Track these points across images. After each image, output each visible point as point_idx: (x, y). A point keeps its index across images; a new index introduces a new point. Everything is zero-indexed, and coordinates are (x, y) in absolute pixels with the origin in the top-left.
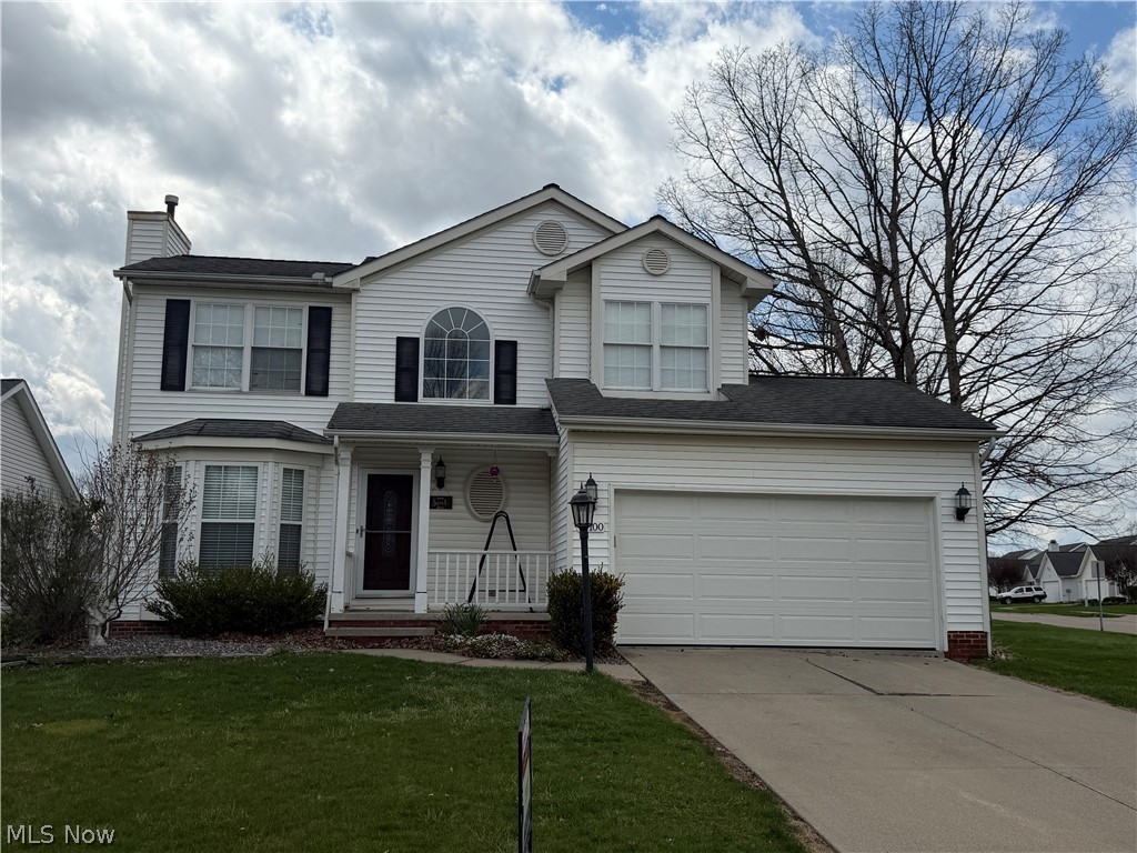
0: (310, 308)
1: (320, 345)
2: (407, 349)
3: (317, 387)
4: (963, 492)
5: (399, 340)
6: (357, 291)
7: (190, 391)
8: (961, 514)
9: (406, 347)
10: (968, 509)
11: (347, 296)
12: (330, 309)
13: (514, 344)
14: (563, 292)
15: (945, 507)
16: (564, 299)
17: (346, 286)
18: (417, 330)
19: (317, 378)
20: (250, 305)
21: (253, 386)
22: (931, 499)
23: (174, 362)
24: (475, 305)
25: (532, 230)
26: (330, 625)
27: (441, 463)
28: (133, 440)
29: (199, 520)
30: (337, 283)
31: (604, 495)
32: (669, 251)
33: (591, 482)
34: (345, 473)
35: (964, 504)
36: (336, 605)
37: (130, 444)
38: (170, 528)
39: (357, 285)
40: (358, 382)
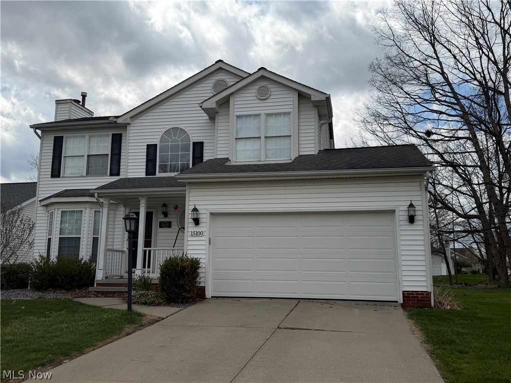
0: (113, 134)
1: (116, 152)
2: (151, 150)
3: (115, 172)
4: (411, 206)
5: (148, 146)
6: (129, 124)
7: (63, 177)
8: (412, 219)
10: (414, 216)
11: (125, 126)
12: (121, 134)
13: (202, 143)
14: (219, 114)
15: (402, 215)
16: (219, 118)
17: (123, 122)
18: (155, 140)
19: (115, 167)
20: (87, 135)
21: (88, 173)
22: (394, 211)
23: (56, 164)
24: (183, 126)
25: (211, 85)
26: (97, 286)
27: (164, 205)
28: (40, 201)
29: (58, 236)
30: (119, 121)
31: (204, 216)
32: (270, 86)
33: (195, 210)
34: (105, 211)
35: (412, 213)
36: (99, 276)
37: (39, 202)
38: (50, 239)
39: (128, 121)
40: (129, 168)
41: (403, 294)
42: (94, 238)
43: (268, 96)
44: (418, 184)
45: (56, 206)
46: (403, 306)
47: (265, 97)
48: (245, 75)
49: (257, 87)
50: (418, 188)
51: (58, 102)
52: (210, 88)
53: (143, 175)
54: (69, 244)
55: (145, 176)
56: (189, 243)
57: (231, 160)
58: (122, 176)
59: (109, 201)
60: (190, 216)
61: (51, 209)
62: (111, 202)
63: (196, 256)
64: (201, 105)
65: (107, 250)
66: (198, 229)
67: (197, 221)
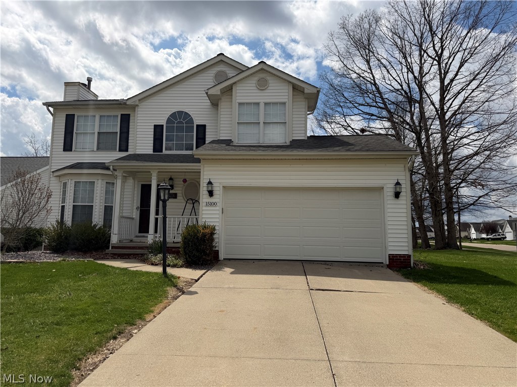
0: (121, 115)
1: (125, 130)
3: (124, 148)
4: (398, 184)
5: (155, 126)
6: (137, 105)
7: (75, 151)
8: (397, 195)
9: (158, 129)
10: (400, 193)
11: (134, 107)
12: (129, 115)
13: (205, 126)
14: (222, 101)
15: (389, 191)
16: (222, 104)
17: (133, 104)
18: (163, 121)
21: (98, 149)
22: (383, 188)
23: (68, 139)
24: (187, 109)
25: (213, 75)
26: (112, 249)
27: (171, 179)
28: (53, 172)
29: (72, 204)
30: (128, 103)
31: (218, 189)
32: (268, 78)
33: (210, 183)
34: (119, 183)
35: (398, 190)
36: (114, 240)
38: (63, 207)
39: (137, 103)
40: (137, 145)
41: (389, 257)
42: (105, 206)
43: (266, 87)
45: (69, 177)
46: (389, 266)
47: (264, 88)
48: (244, 69)
49: (256, 79)
51: (66, 84)
52: (211, 78)
53: (150, 151)
54: (83, 212)
55: (152, 153)
56: (204, 212)
57: (234, 142)
58: (131, 151)
59: (122, 174)
60: (205, 189)
61: (64, 180)
62: (124, 175)
63: (212, 224)
64: (207, 91)
65: (122, 217)
66: (212, 200)
67: (211, 193)
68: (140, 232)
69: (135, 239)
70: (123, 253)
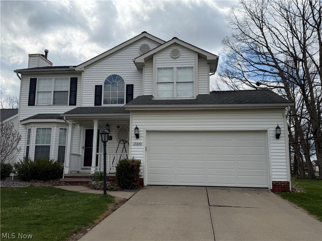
0: (71, 78)
1: (74, 89)
2: (98, 89)
3: (73, 103)
4: (278, 128)
5: (96, 86)
6: (83, 71)
7: (36, 105)
8: (278, 136)
10: (280, 134)
11: (80, 73)
12: (77, 78)
13: (132, 85)
14: (145, 67)
15: (271, 133)
16: (145, 69)
17: (79, 70)
18: (102, 83)
19: (73, 99)
20: (53, 78)
21: (54, 103)
22: (266, 131)
23: (32, 97)
24: (119, 73)
25: (138, 47)
26: (64, 178)
27: (108, 125)
28: (21, 121)
29: (35, 145)
30: (76, 69)
31: (142, 132)
32: (179, 49)
33: (137, 128)
34: (70, 129)
35: (278, 132)
36: (66, 171)
37: (19, 122)
38: (28, 147)
39: (83, 69)
40: (83, 100)
41: (273, 183)
42: (59, 146)
43: (178, 56)
44: (282, 114)
45: (33, 125)
46: (273, 190)
47: (177, 57)
48: (162, 43)
49: (171, 50)
50: (281, 117)
51: (30, 56)
52: (138, 50)
53: (92, 105)
54: (42, 150)
55: (94, 106)
56: (132, 150)
57: (154, 97)
58: (78, 105)
59: (72, 122)
60: (133, 132)
61: (29, 127)
62: (74, 123)
63: (138, 159)
64: (134, 60)
65: (72, 154)
66: (138, 141)
67: (137, 136)
68: (84, 165)
69: (81, 171)
70: (73, 181)
